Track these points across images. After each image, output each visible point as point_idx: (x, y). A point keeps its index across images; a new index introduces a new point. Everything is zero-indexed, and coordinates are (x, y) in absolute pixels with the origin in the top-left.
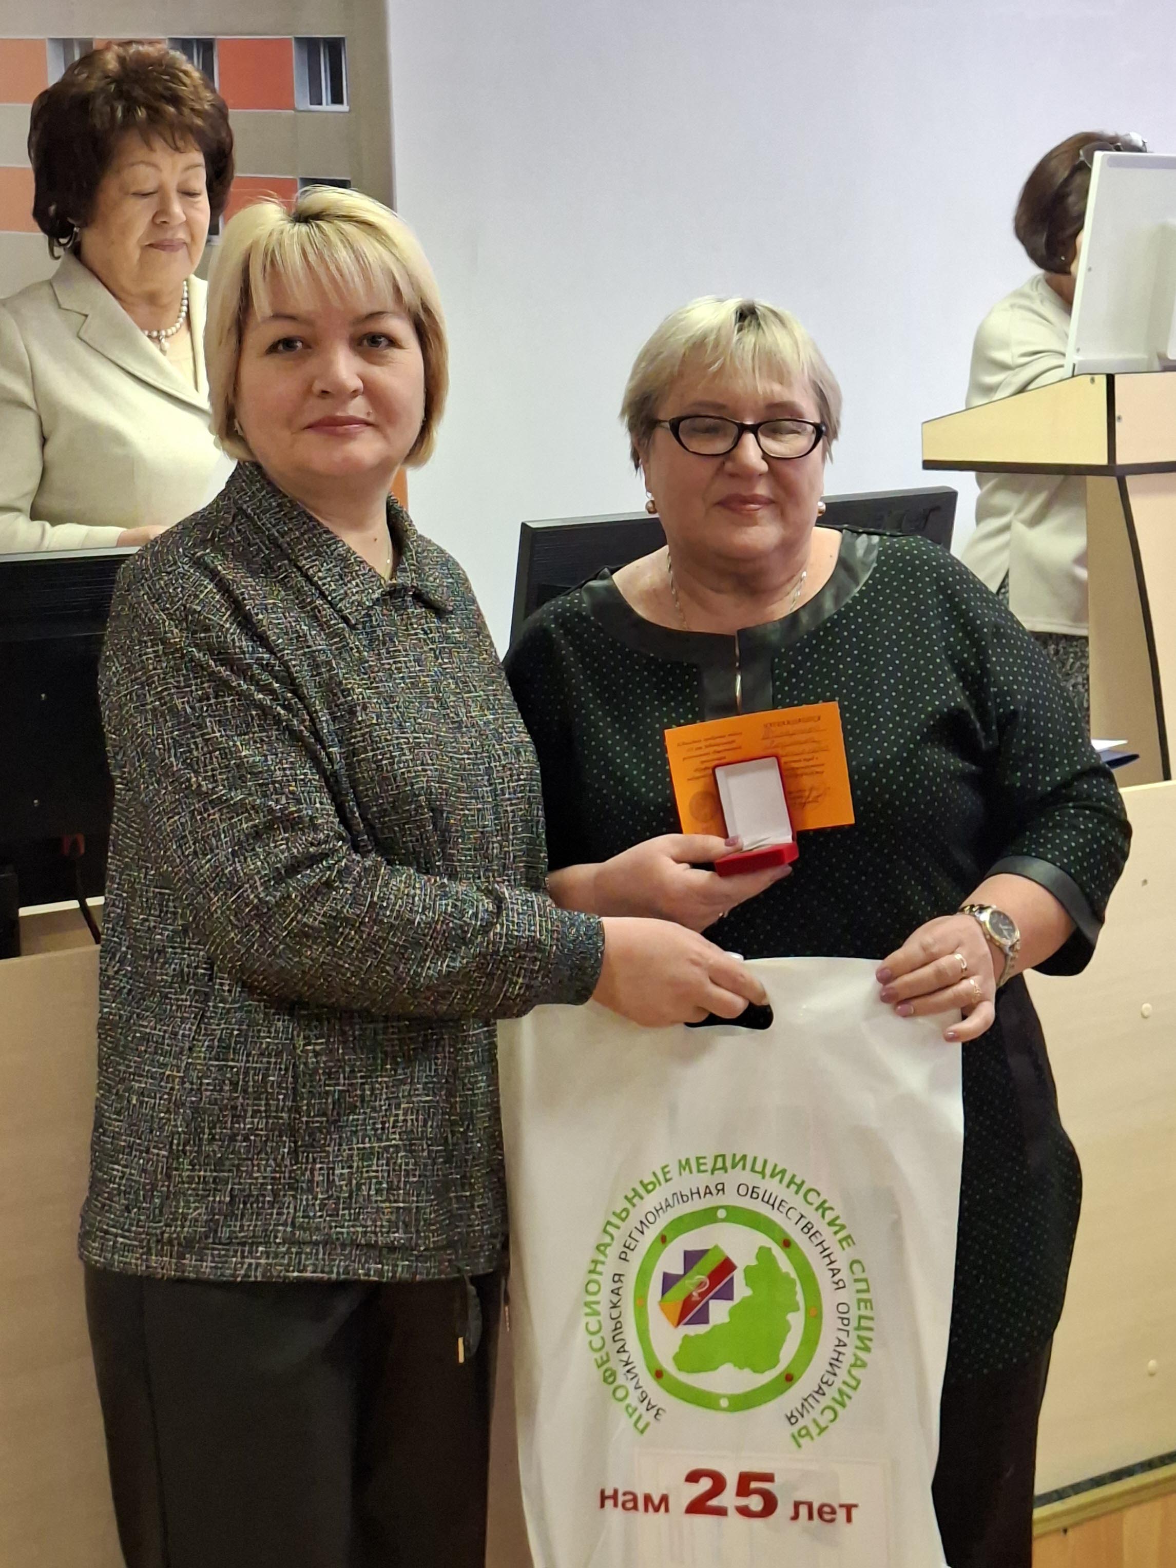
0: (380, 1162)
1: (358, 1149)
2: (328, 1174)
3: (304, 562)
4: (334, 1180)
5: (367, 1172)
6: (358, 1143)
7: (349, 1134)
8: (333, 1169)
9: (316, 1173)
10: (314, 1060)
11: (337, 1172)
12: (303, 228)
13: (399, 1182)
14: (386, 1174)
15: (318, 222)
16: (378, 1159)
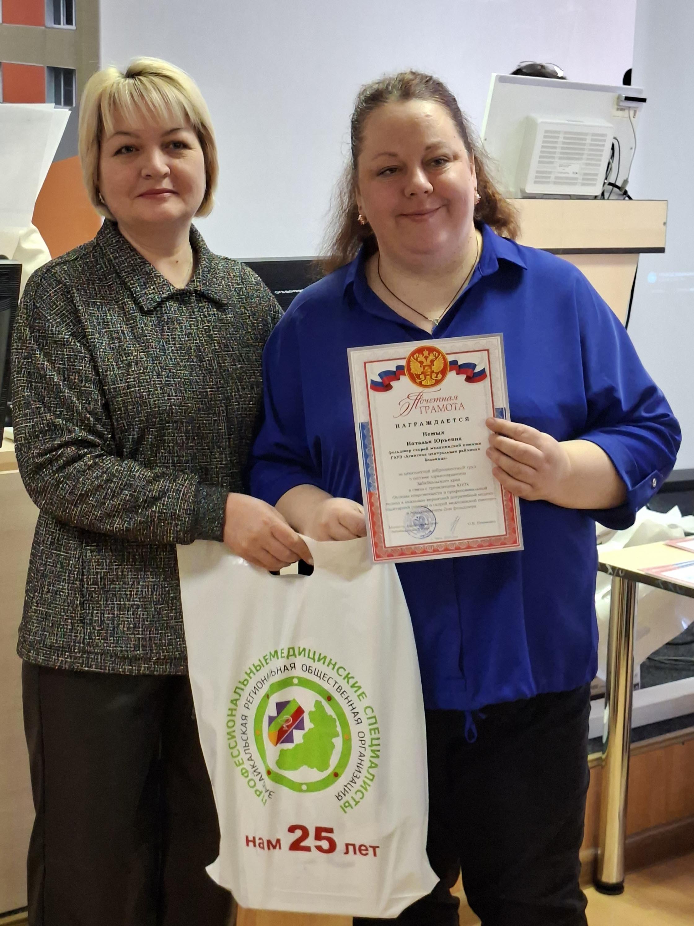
0: (130, 613)
1: (117, 604)
2: (101, 616)
4: (104, 620)
5: (122, 617)
6: (117, 601)
7: (111, 595)
8: (104, 614)
9: (94, 616)
10: (90, 554)
11: (106, 616)
12: (131, 81)
13: (139, 624)
14: (132, 620)
16: (128, 611)
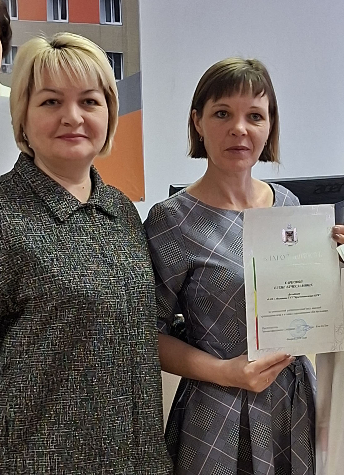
0: (46, 458)
3: (42, 194)
12: (59, 51)
15: (66, 49)
